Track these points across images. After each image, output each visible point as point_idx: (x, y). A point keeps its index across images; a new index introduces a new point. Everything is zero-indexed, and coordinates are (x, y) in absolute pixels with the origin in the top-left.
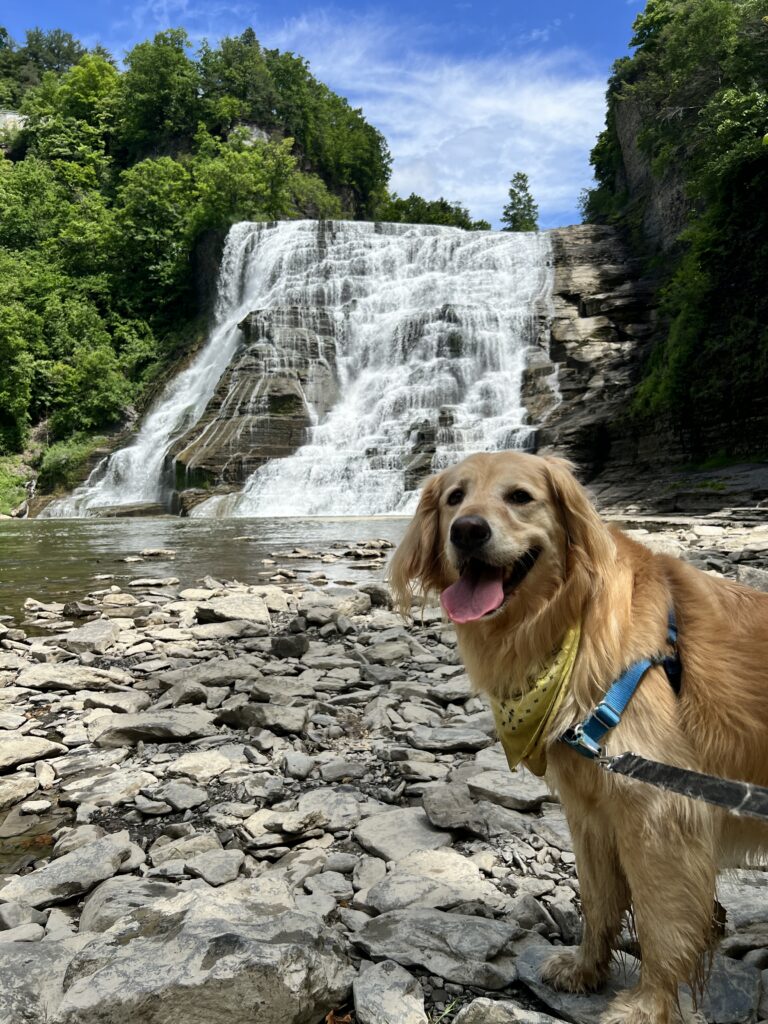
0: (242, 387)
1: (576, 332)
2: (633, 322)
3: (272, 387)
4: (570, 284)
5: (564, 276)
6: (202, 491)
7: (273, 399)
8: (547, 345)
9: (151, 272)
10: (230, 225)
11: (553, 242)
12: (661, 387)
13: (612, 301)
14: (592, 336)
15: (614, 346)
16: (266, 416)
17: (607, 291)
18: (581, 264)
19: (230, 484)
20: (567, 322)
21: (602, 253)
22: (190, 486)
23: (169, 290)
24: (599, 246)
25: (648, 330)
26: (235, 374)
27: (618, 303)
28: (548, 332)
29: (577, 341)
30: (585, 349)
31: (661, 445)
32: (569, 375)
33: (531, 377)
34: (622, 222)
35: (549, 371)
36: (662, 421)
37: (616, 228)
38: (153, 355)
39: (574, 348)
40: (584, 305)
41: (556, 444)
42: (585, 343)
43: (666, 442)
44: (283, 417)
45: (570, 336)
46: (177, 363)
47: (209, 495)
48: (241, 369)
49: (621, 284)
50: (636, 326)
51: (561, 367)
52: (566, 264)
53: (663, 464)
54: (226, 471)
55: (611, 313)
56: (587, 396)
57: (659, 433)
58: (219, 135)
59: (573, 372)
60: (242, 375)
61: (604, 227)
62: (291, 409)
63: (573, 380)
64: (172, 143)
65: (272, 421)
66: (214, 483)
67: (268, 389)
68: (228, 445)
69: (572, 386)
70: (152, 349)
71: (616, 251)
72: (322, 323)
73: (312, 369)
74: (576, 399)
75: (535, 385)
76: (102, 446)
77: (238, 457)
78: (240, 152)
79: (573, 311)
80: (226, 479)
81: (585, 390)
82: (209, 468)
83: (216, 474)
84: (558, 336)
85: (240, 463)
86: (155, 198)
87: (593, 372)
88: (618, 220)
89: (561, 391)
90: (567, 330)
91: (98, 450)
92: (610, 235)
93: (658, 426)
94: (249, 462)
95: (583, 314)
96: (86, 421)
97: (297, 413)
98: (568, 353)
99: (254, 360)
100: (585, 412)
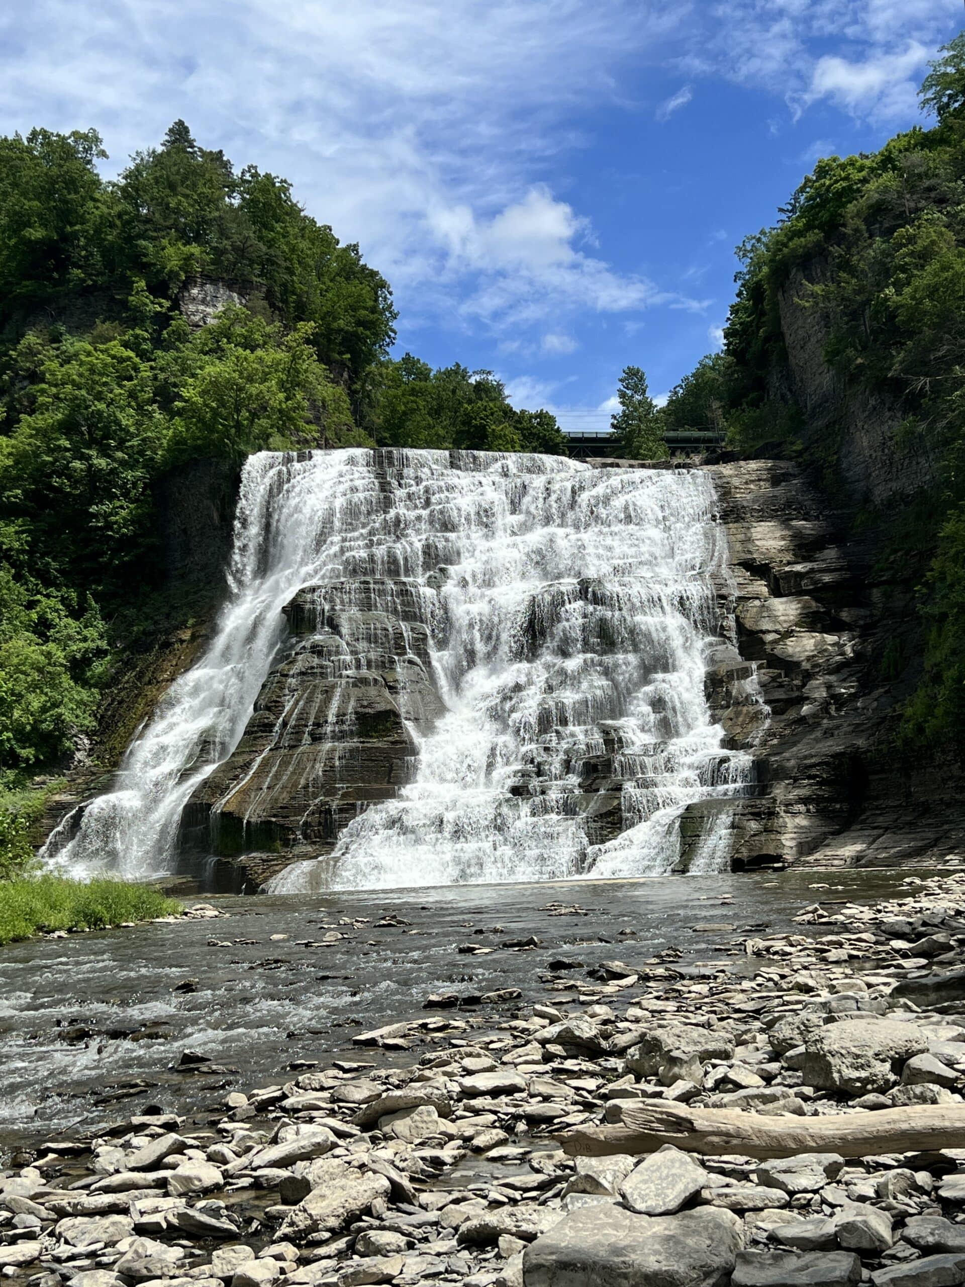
0: (309, 701)
1: (773, 618)
2: (849, 605)
3: (359, 700)
4: (753, 549)
5: (741, 537)
6: (272, 856)
7: (361, 717)
8: (733, 634)
9: (95, 516)
10: (243, 457)
11: (717, 487)
12: (939, 711)
13: (818, 576)
14: (796, 625)
15: (831, 639)
16: (354, 743)
17: (805, 559)
18: (761, 519)
19: (314, 843)
20: (757, 603)
21: (788, 504)
22: (249, 850)
23: (124, 543)
24: (780, 491)
25: (872, 616)
26: (292, 681)
27: (827, 578)
28: (732, 617)
29: (776, 632)
30: (791, 642)
31: (944, 781)
32: (774, 679)
33: (721, 681)
34: (806, 456)
35: (745, 673)
36: (944, 752)
37: (799, 465)
38: (103, 644)
39: (775, 642)
40: (776, 579)
41: (796, 780)
42: (788, 634)
43: (951, 778)
44: (375, 743)
45: (766, 625)
46: (151, 658)
47: (286, 862)
48: (302, 674)
49: (822, 548)
50: (855, 612)
51: (760, 667)
52: (739, 519)
53: (948, 805)
54: (306, 823)
55: (819, 592)
56: (806, 709)
57: (940, 767)
58: (167, 298)
59: (779, 676)
60: (303, 682)
61: (782, 464)
62: (387, 732)
63: (781, 686)
64: (79, 302)
65: (364, 750)
66: (286, 843)
67: (352, 704)
68: (306, 787)
69: (780, 694)
70: (101, 637)
71: (807, 499)
72: (403, 604)
73: (401, 672)
74: (791, 715)
75: (728, 693)
76: (61, 791)
77: (323, 804)
78: (252, 352)
79: (761, 587)
80: (306, 836)
81: (801, 700)
82: (281, 821)
83: (291, 830)
84: (749, 624)
85: (329, 811)
86: (102, 406)
87: (808, 676)
88: (800, 454)
89: (766, 702)
90: (759, 616)
91: (57, 798)
92: (794, 476)
93: (939, 757)
94: (341, 811)
95: (776, 592)
96: (27, 752)
97: (396, 737)
98: (768, 648)
99: (316, 661)
100: (818, 734)
